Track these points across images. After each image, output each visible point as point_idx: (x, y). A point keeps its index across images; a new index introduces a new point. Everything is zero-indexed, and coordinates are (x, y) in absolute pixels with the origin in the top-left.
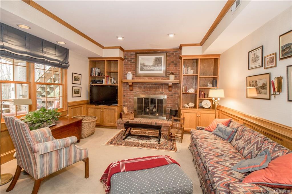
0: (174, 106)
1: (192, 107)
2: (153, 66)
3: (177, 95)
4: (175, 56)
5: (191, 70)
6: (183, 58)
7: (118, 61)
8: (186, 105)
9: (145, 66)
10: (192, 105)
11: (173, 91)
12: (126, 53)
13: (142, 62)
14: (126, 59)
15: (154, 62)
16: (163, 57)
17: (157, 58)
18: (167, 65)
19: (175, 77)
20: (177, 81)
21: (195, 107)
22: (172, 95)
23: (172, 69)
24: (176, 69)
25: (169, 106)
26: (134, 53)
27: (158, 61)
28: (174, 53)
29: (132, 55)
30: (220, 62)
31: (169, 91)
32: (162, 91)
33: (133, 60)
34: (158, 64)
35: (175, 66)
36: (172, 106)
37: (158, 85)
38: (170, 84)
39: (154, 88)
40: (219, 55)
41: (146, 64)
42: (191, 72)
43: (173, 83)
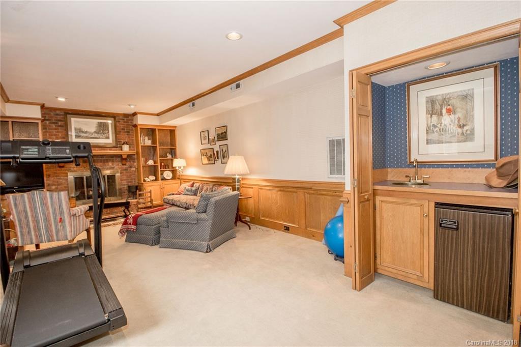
0: (130, 182)
1: (153, 180)
2: (95, 132)
3: (133, 169)
4: (126, 122)
5: (149, 139)
6: (139, 127)
7: (38, 123)
8: (146, 179)
9: (83, 132)
10: (153, 178)
11: (127, 164)
12: (47, 111)
13: (78, 127)
14: (47, 120)
15: (97, 127)
16: (110, 122)
17: (101, 123)
18: (117, 132)
19: (130, 147)
20: (132, 152)
21: (156, 180)
22: (126, 170)
23: (124, 137)
24: (129, 137)
25: (125, 182)
26: (63, 113)
27: (102, 128)
28: (125, 119)
29: (57, 115)
30: (177, 133)
31: (123, 164)
32: (113, 165)
33: (60, 123)
34: (103, 130)
35: (128, 135)
36: (129, 182)
37: (106, 157)
38: (124, 157)
39: (101, 162)
40: (175, 127)
41: (85, 129)
42: (148, 142)
43: (128, 155)
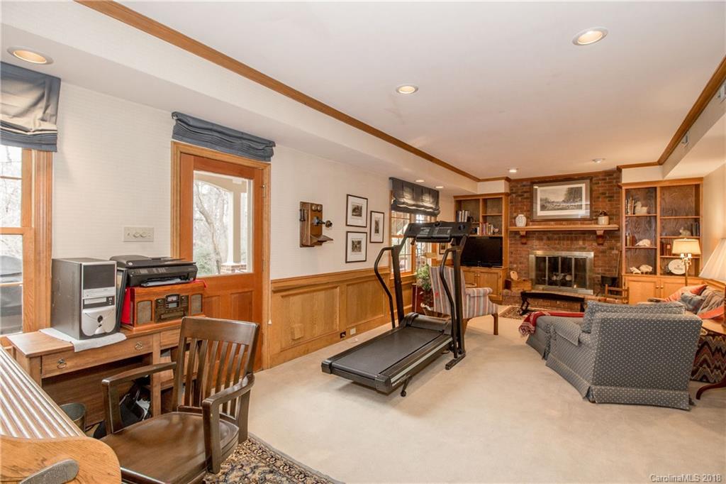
0: (609, 271)
1: (646, 273)
2: (564, 201)
3: (615, 252)
4: (610, 182)
5: (642, 206)
6: (624, 188)
7: (501, 198)
8: (634, 269)
9: (549, 202)
10: (648, 268)
11: (606, 244)
12: (514, 184)
13: (544, 197)
14: (514, 193)
15: (566, 195)
16: (583, 186)
17: (572, 188)
18: (593, 198)
19: (610, 219)
20: (614, 226)
21: (654, 272)
22: (603, 252)
23: (604, 205)
24: (612, 205)
25: (600, 270)
26: (529, 183)
27: (574, 195)
28: (607, 178)
29: (524, 186)
30: (703, 190)
31: (599, 244)
32: (584, 244)
33: (526, 195)
34: (574, 198)
35: (609, 201)
36: (605, 270)
37: (576, 234)
38: (599, 233)
39: (568, 240)
40: (701, 179)
41: (552, 198)
42: (642, 210)
43: (605, 231)
